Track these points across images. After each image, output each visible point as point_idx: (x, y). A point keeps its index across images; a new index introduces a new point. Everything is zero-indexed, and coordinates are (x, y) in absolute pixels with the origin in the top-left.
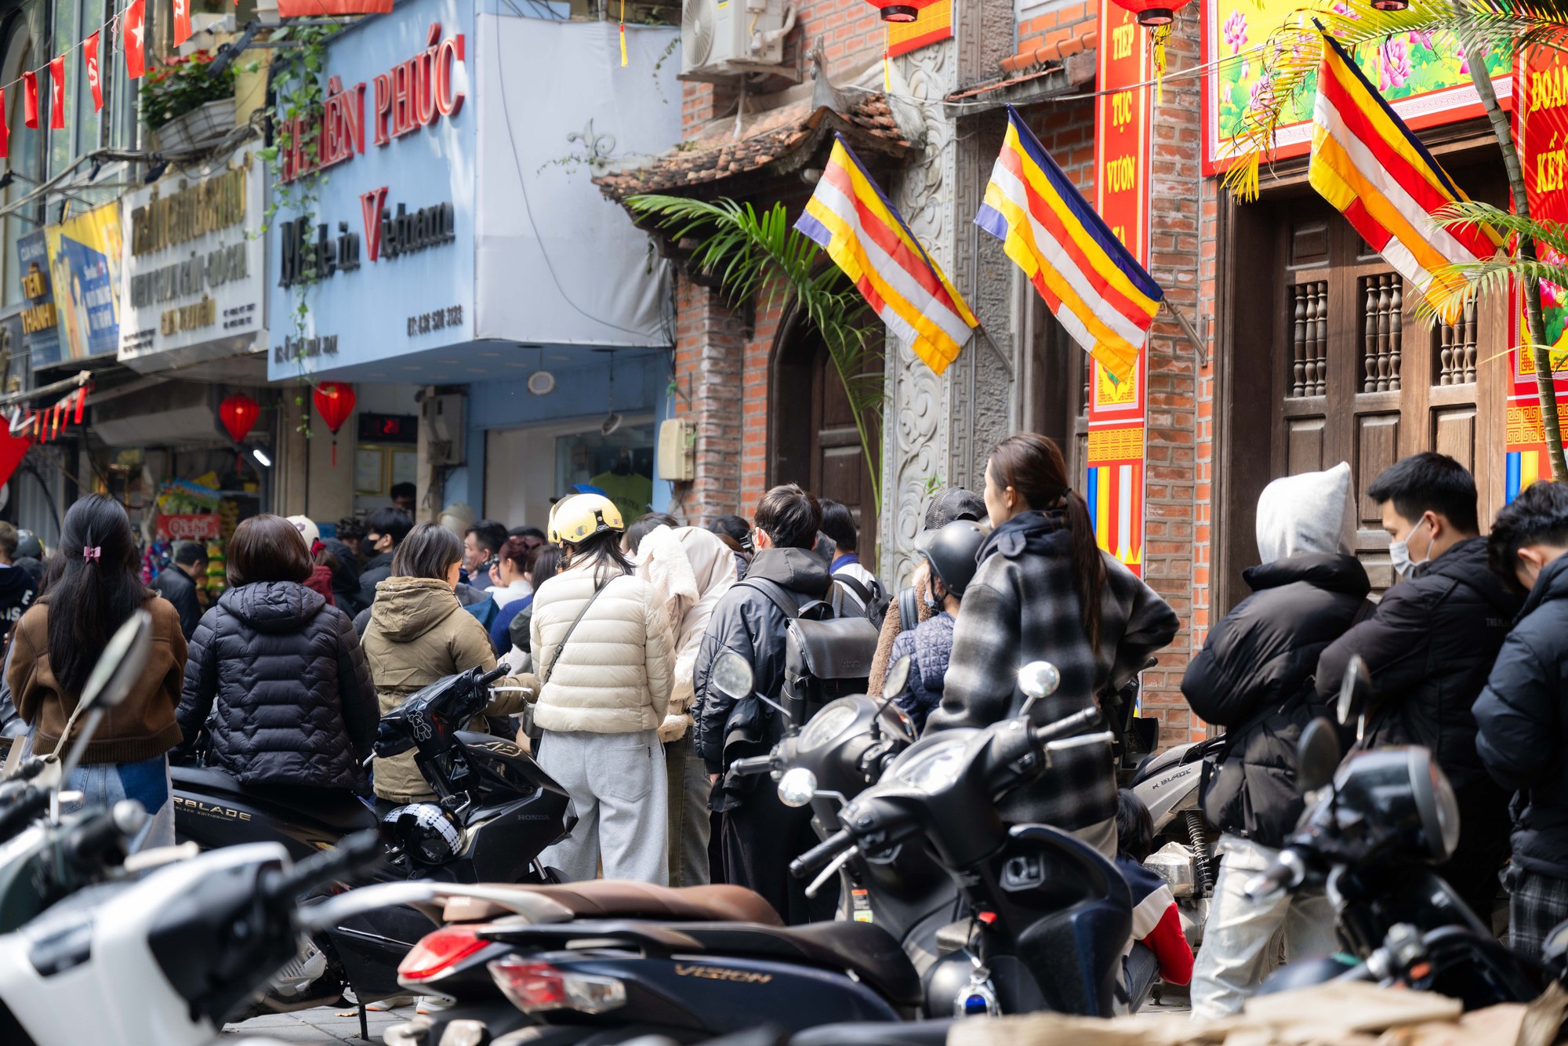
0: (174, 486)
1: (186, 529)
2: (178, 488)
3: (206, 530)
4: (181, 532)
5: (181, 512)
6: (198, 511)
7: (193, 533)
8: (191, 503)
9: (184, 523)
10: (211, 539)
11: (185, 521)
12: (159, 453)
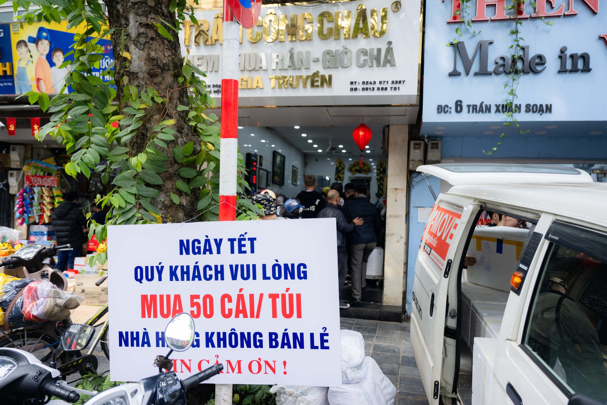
0: (33, 162)
1: (40, 182)
2: (35, 163)
3: (51, 183)
4: (38, 183)
5: (38, 174)
6: (46, 174)
7: (44, 184)
8: (42, 171)
9: (39, 179)
10: (54, 187)
11: (40, 178)
12: (23, 147)
